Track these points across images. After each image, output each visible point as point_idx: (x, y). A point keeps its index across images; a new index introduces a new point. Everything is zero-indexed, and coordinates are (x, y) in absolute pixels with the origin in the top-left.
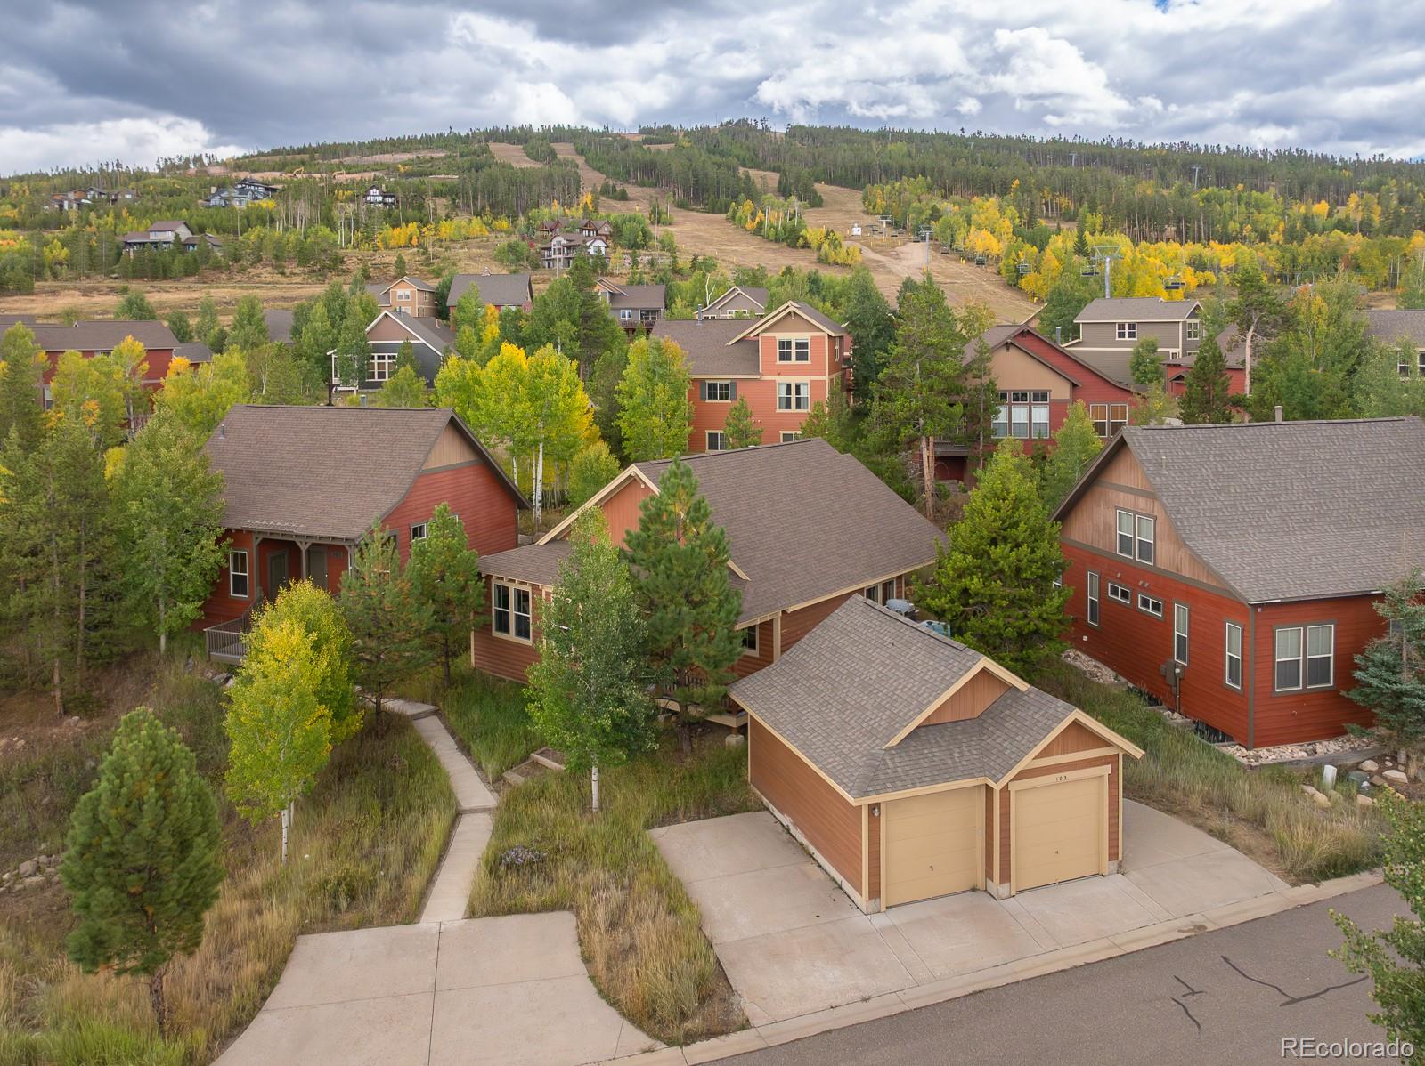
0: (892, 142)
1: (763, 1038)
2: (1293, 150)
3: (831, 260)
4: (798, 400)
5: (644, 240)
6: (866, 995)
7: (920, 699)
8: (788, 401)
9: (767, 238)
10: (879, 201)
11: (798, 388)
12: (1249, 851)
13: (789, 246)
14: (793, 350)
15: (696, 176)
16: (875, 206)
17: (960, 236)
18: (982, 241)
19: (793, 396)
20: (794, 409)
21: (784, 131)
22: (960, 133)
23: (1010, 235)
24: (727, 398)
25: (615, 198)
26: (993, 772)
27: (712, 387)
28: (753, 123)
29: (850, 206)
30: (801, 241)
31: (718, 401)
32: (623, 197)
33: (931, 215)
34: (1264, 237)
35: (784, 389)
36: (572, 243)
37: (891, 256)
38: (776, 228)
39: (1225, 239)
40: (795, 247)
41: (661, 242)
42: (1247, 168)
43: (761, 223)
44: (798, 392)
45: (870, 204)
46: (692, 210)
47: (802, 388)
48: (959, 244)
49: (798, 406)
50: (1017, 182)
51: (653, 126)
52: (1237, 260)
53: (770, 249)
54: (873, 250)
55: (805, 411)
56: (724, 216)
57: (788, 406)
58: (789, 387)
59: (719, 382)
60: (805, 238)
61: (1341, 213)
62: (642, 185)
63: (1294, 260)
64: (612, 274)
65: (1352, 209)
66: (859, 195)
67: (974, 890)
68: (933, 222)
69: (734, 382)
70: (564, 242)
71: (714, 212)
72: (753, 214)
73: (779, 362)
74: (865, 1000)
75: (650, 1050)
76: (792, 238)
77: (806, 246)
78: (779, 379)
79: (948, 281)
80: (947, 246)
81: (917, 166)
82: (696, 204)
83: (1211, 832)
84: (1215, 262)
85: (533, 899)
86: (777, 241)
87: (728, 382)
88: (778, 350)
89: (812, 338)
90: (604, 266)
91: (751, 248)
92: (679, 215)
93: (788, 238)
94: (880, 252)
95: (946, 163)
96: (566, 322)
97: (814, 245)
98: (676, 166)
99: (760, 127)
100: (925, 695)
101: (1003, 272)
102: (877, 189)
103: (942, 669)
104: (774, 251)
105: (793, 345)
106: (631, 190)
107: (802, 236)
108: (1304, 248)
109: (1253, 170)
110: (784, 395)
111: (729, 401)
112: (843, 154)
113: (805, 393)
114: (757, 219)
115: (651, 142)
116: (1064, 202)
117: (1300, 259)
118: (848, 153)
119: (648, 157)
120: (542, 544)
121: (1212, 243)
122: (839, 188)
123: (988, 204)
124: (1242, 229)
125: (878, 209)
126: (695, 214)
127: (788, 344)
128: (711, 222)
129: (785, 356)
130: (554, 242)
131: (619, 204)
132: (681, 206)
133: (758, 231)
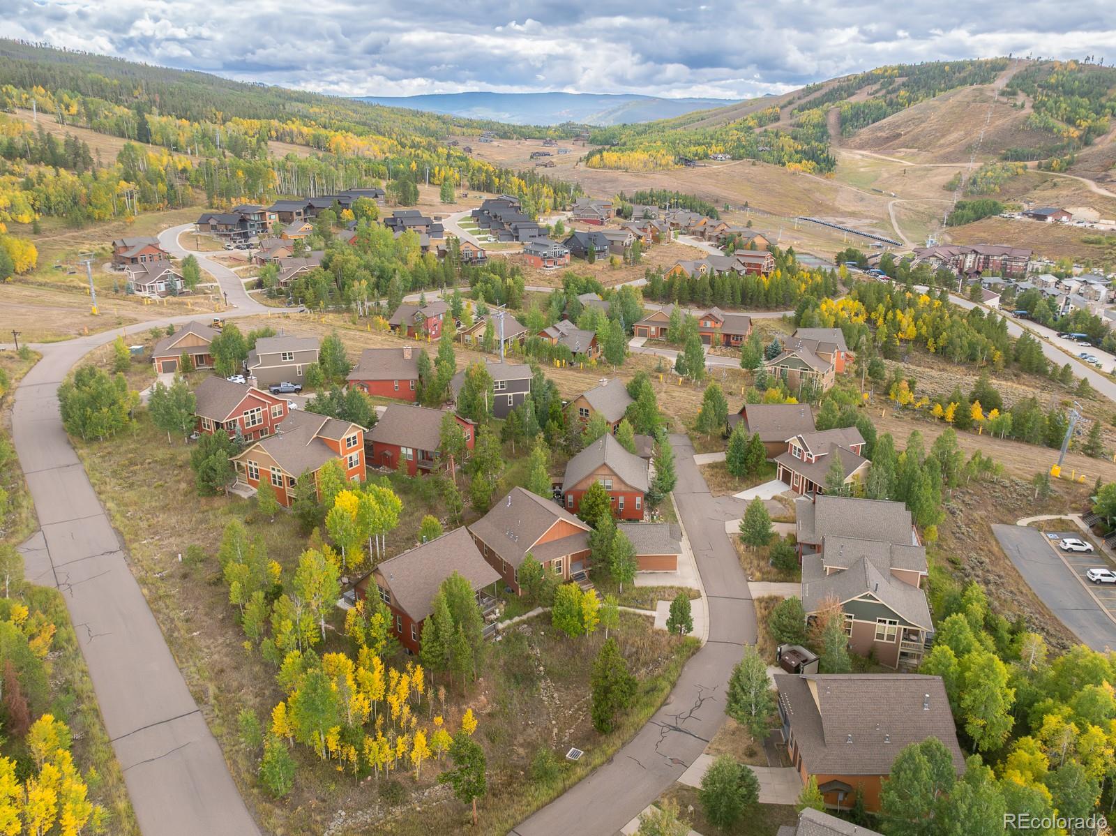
8: (351, 464)
11: (354, 457)
14: (352, 442)
19: (353, 461)
55: (357, 466)
58: (351, 458)
73: (347, 449)
78: (348, 456)
88: (347, 444)
89: (358, 433)
105: (351, 439)
110: (349, 462)
113: (357, 458)
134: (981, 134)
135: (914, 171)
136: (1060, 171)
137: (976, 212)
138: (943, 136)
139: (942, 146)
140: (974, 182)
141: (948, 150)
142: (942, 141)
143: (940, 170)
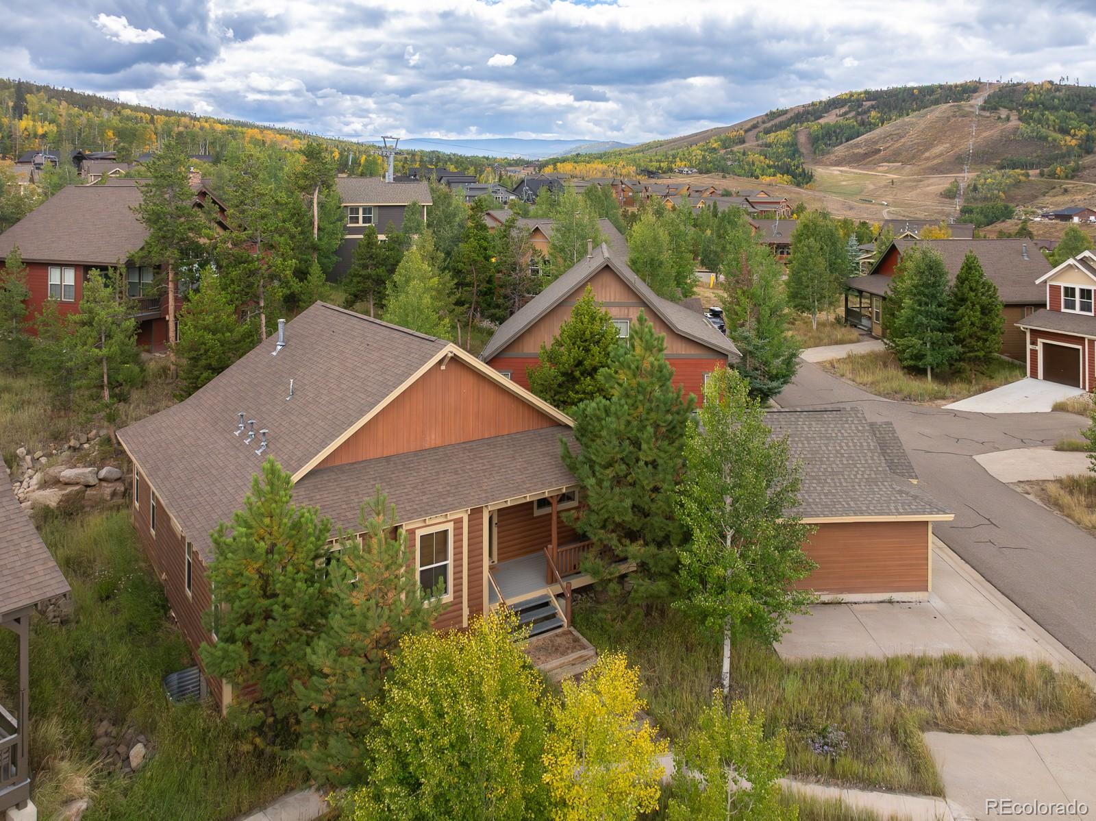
134: (970, 144)
135: (903, 181)
136: (1067, 177)
137: (986, 217)
138: (927, 150)
139: (927, 159)
140: (975, 189)
141: (935, 162)
142: (927, 154)
143: (931, 181)
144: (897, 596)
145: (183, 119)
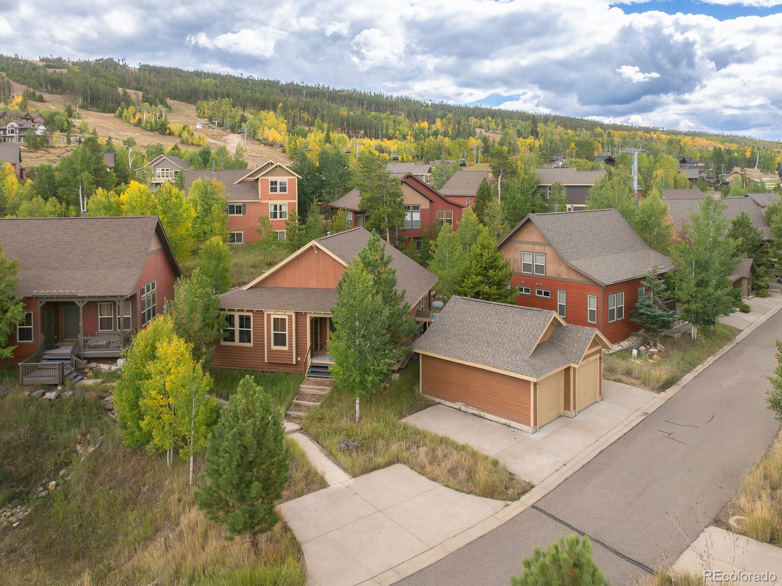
0: (204, 78)
1: (544, 488)
2: (404, 97)
3: (190, 142)
4: (281, 213)
5: (68, 127)
6: (564, 462)
7: (533, 334)
8: (275, 214)
9: (145, 128)
10: (206, 110)
11: (281, 206)
12: (634, 385)
13: (160, 133)
14: (278, 186)
15: (91, 90)
16: (204, 113)
17: (260, 131)
18: (272, 135)
19: (278, 211)
20: (278, 218)
21: (138, 67)
22: (240, 76)
23: (286, 132)
24: (240, 213)
25: (35, 100)
26: (573, 360)
27: (232, 207)
28: (117, 61)
29: (187, 112)
30: (168, 131)
31: (235, 215)
32: (41, 100)
33: (241, 119)
34: (404, 137)
35: (273, 207)
36: (22, 127)
37: (222, 141)
38: (151, 123)
39: (389, 138)
40: (165, 135)
41: (80, 128)
42: (388, 104)
43: (140, 120)
44: (281, 209)
45: (201, 112)
46: (90, 110)
47: (283, 207)
48: (259, 136)
49: (281, 217)
50: (281, 105)
51: (50, 57)
52: (398, 148)
53: (149, 135)
54: (211, 138)
55: (285, 219)
56: (113, 115)
57: (275, 217)
58: (276, 206)
59: (235, 205)
60: (170, 130)
61: (434, 127)
62: (52, 93)
63: (422, 149)
64: (53, 147)
65: (439, 125)
66: (194, 107)
67: (560, 416)
68: (243, 124)
69: (244, 205)
70: (16, 126)
71: (104, 112)
72: (134, 115)
73: (270, 193)
74: (565, 465)
75: (507, 506)
76: (162, 129)
77: (171, 134)
78: (270, 202)
79: (258, 155)
80: (253, 136)
81: (224, 92)
82: (91, 107)
83: (614, 380)
84: (388, 149)
85: (380, 460)
86: (152, 130)
87: (241, 204)
88: (270, 186)
89: (289, 180)
90: (47, 142)
91: (137, 134)
92: (83, 113)
93: (160, 129)
94: (215, 139)
95: (240, 92)
96: (86, 173)
97: (176, 133)
98: (77, 83)
99: (121, 63)
100: (535, 332)
101: (287, 151)
102: (204, 104)
103: (535, 320)
104: (152, 136)
105: (278, 184)
106: (46, 96)
107: (169, 128)
108: (426, 144)
109: (391, 105)
110: (273, 210)
111: (241, 215)
112: (179, 83)
113: (285, 209)
114: (137, 118)
115: (50, 67)
116: (306, 116)
117: (425, 148)
118: (182, 82)
119: (55, 76)
120: (245, 289)
121: (384, 139)
122: (178, 102)
123: (270, 115)
124: (395, 133)
125: (206, 115)
126: (93, 112)
127: (276, 183)
128: (105, 118)
129: (274, 190)
130: (9, 125)
131: (39, 104)
132: (83, 107)
133: (139, 124)
144: (514, 424)
145: (639, 133)
